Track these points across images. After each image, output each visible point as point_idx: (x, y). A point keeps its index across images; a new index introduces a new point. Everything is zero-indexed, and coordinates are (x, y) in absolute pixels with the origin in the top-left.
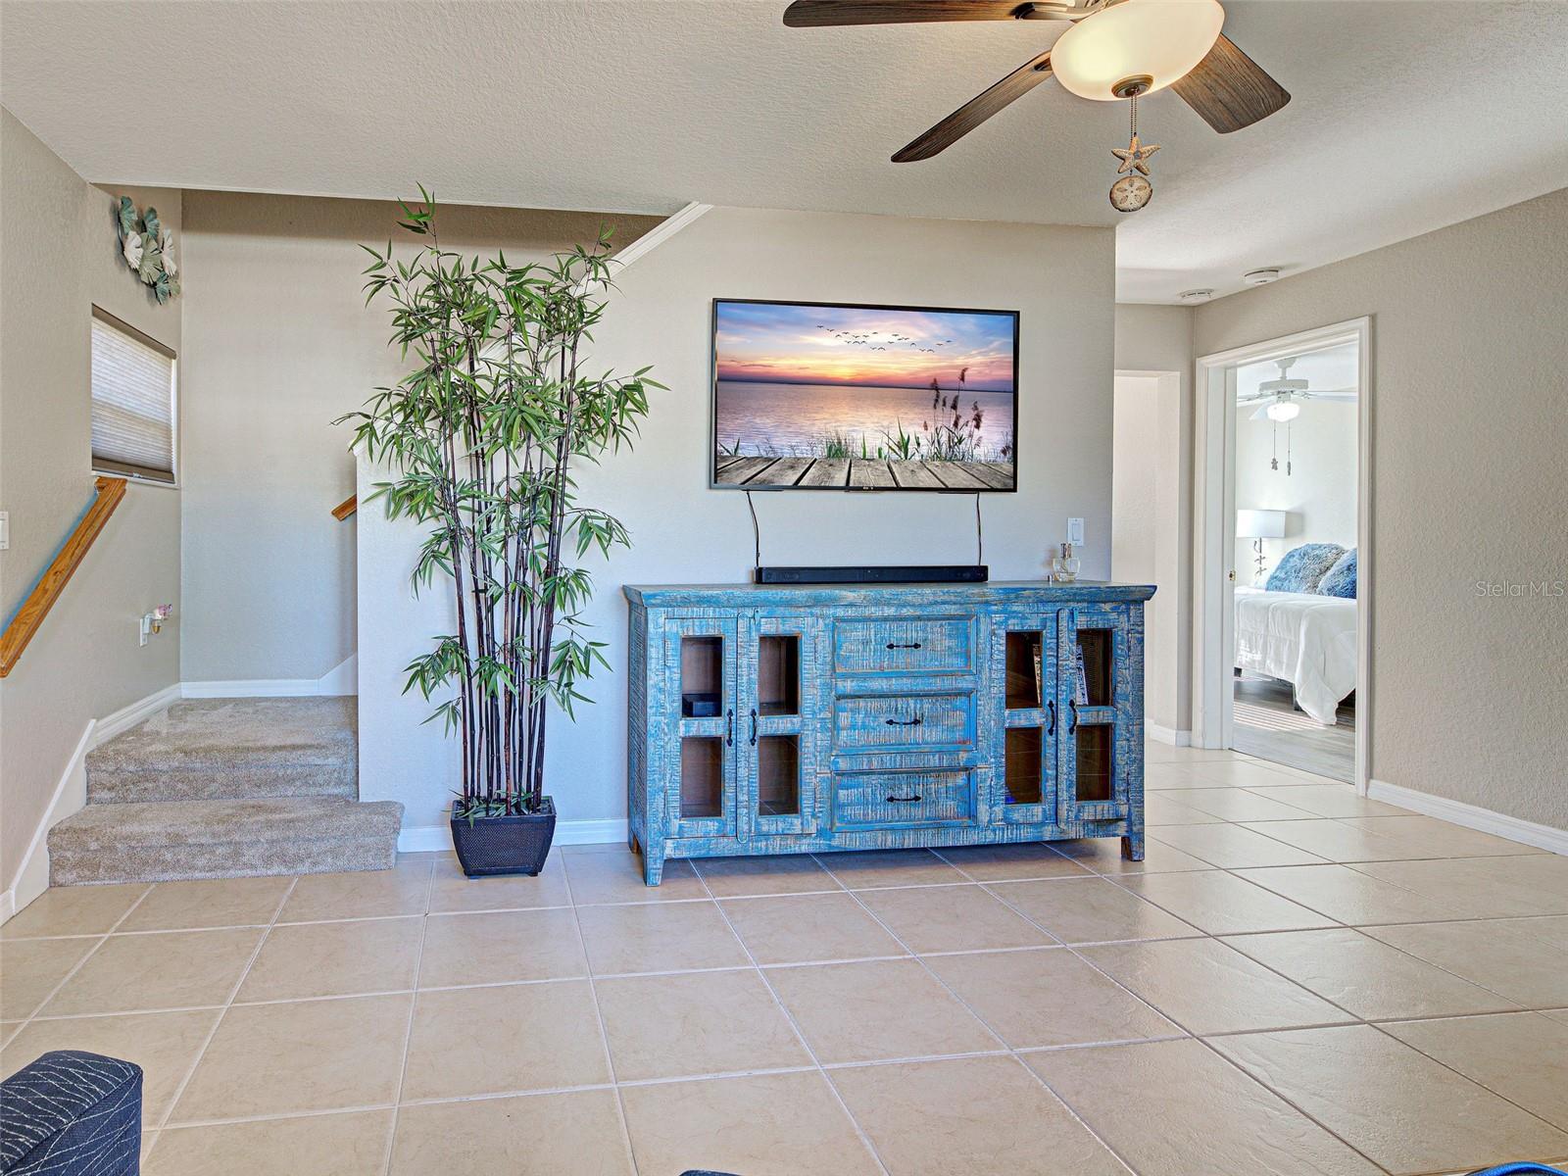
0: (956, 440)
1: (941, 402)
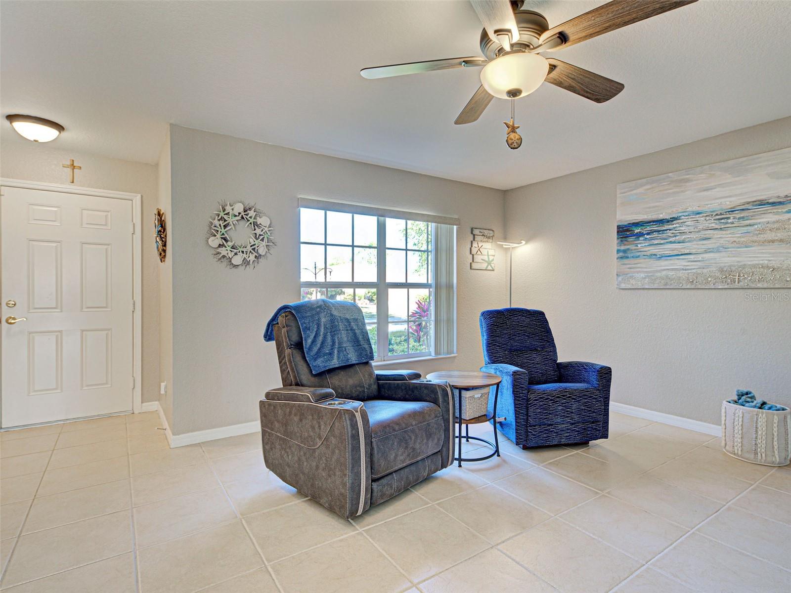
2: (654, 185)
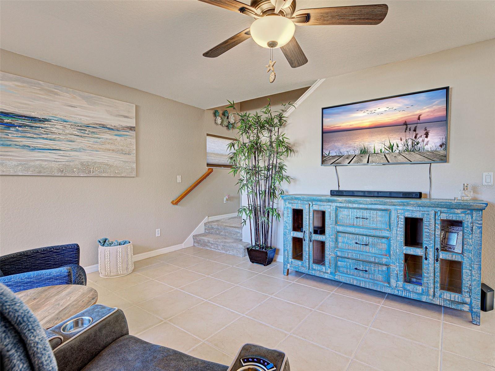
0: (416, 143)
1: (408, 129)
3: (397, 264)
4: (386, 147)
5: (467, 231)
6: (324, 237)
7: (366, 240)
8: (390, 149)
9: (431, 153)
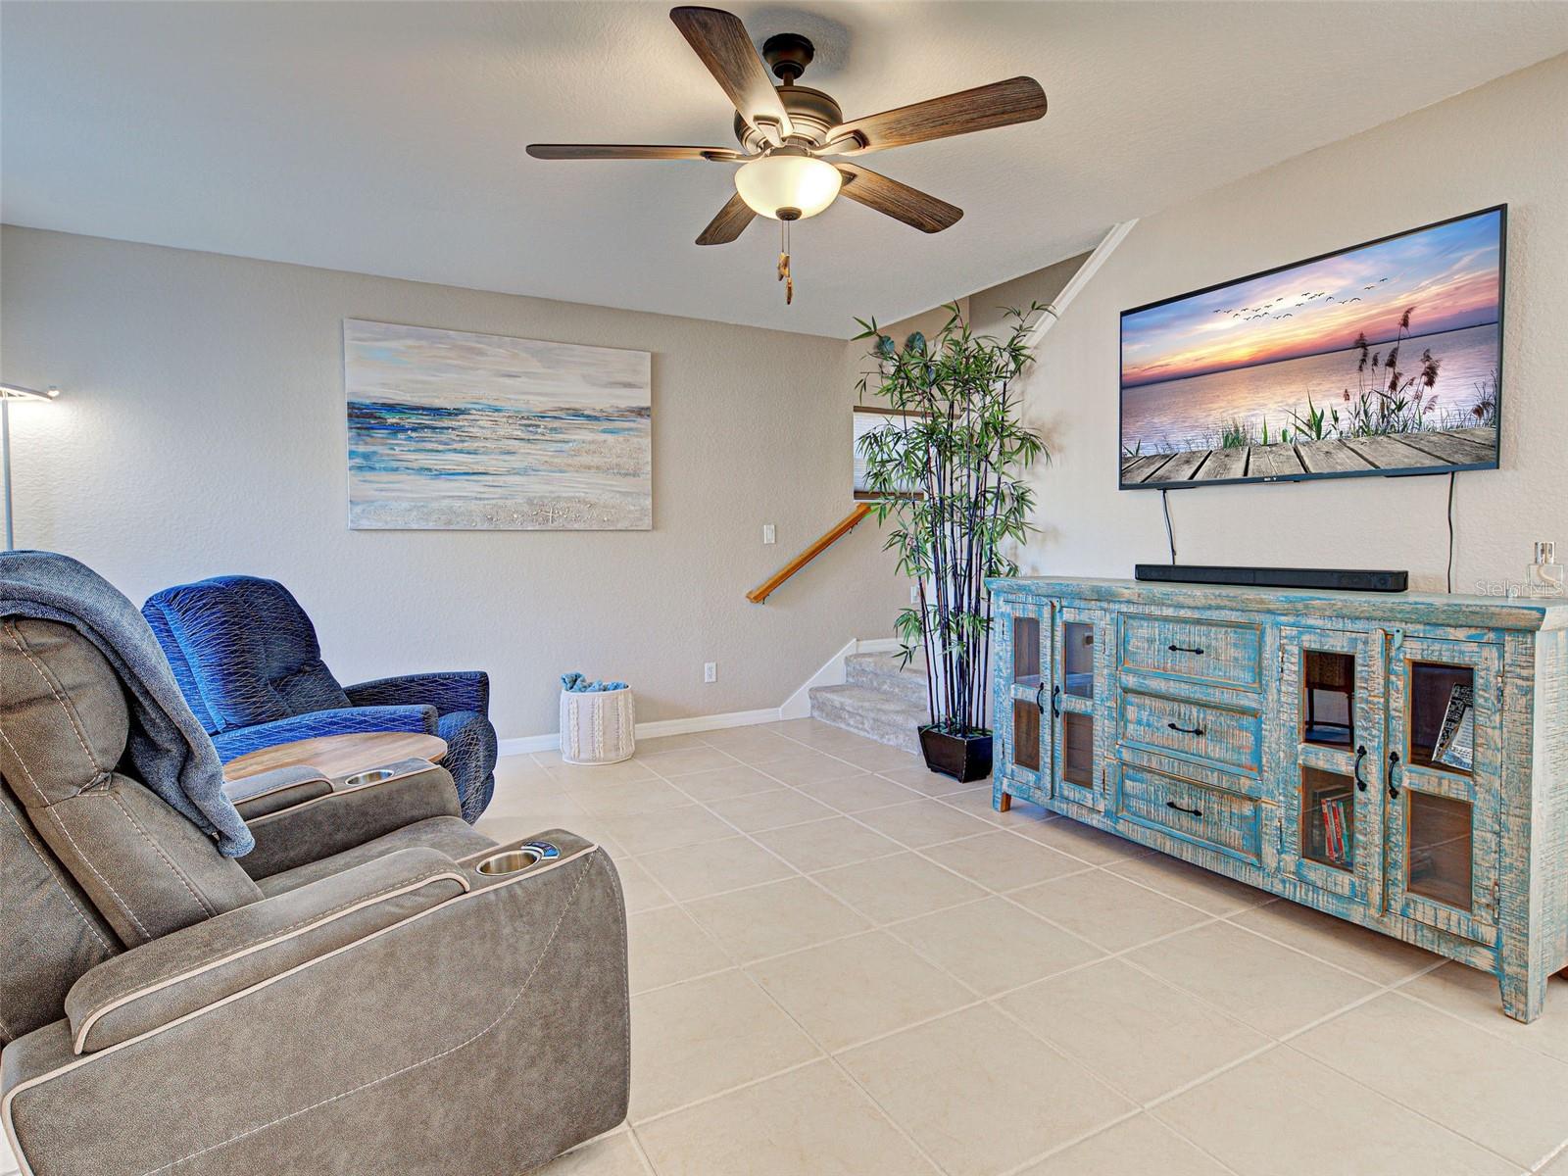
0: (1393, 406)
1: (1370, 361)
2: (423, 343)
3: (1281, 798)
4: (1299, 423)
5: (1486, 699)
6: (1089, 703)
7: (1198, 717)
8: (1310, 428)
9: (1443, 438)
